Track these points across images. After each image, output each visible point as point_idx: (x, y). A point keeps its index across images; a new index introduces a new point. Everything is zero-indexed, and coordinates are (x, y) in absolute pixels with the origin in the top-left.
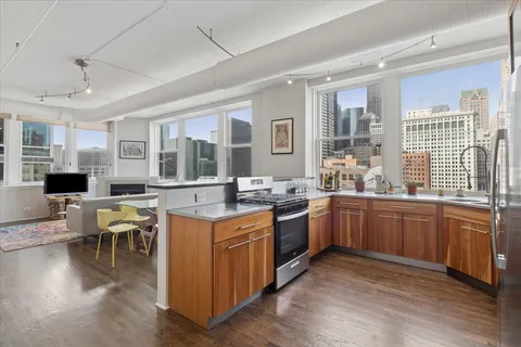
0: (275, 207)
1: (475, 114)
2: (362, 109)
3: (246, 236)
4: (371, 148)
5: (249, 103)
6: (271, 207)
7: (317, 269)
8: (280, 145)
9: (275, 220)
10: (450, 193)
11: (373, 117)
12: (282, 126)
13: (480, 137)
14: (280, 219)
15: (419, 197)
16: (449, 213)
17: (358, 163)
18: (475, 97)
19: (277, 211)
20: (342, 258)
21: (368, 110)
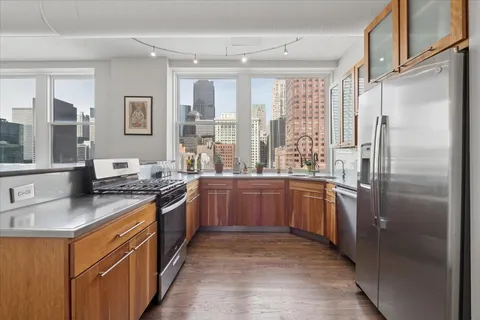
0: (159, 196)
1: (260, 121)
2: (189, 107)
3: (125, 246)
4: (196, 139)
5: (91, 71)
6: (153, 197)
7: (194, 257)
8: (136, 125)
9: (158, 212)
10: (284, 171)
11: (198, 114)
12: (138, 104)
13: (262, 136)
14: (165, 210)
15: (265, 175)
16: (293, 186)
17: (187, 151)
18: (259, 110)
19: (161, 201)
20: (212, 238)
21: (194, 109)
